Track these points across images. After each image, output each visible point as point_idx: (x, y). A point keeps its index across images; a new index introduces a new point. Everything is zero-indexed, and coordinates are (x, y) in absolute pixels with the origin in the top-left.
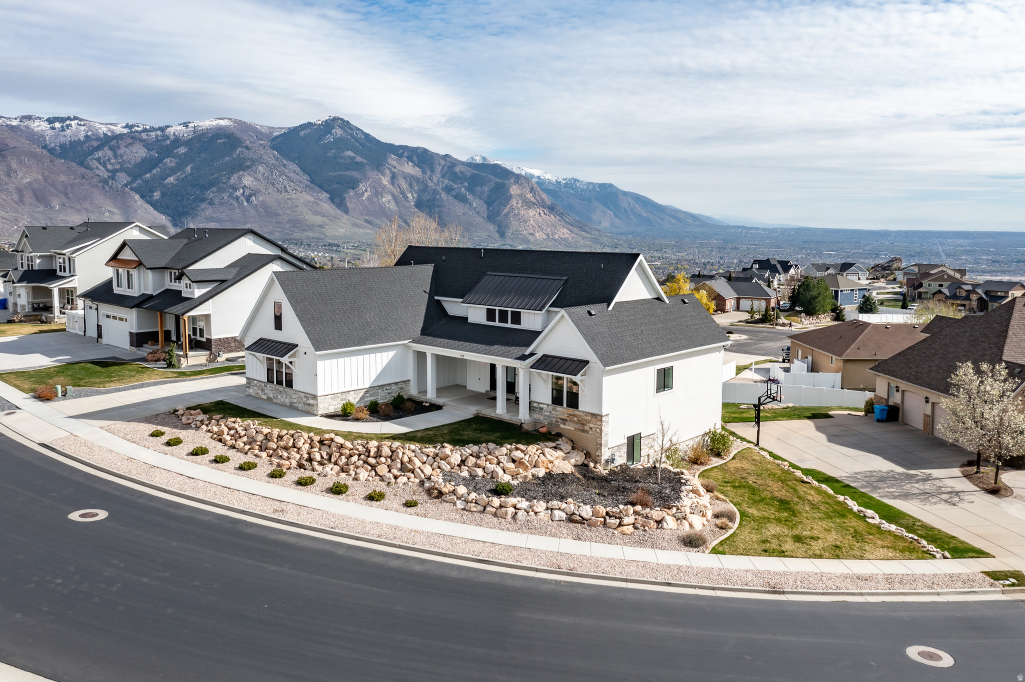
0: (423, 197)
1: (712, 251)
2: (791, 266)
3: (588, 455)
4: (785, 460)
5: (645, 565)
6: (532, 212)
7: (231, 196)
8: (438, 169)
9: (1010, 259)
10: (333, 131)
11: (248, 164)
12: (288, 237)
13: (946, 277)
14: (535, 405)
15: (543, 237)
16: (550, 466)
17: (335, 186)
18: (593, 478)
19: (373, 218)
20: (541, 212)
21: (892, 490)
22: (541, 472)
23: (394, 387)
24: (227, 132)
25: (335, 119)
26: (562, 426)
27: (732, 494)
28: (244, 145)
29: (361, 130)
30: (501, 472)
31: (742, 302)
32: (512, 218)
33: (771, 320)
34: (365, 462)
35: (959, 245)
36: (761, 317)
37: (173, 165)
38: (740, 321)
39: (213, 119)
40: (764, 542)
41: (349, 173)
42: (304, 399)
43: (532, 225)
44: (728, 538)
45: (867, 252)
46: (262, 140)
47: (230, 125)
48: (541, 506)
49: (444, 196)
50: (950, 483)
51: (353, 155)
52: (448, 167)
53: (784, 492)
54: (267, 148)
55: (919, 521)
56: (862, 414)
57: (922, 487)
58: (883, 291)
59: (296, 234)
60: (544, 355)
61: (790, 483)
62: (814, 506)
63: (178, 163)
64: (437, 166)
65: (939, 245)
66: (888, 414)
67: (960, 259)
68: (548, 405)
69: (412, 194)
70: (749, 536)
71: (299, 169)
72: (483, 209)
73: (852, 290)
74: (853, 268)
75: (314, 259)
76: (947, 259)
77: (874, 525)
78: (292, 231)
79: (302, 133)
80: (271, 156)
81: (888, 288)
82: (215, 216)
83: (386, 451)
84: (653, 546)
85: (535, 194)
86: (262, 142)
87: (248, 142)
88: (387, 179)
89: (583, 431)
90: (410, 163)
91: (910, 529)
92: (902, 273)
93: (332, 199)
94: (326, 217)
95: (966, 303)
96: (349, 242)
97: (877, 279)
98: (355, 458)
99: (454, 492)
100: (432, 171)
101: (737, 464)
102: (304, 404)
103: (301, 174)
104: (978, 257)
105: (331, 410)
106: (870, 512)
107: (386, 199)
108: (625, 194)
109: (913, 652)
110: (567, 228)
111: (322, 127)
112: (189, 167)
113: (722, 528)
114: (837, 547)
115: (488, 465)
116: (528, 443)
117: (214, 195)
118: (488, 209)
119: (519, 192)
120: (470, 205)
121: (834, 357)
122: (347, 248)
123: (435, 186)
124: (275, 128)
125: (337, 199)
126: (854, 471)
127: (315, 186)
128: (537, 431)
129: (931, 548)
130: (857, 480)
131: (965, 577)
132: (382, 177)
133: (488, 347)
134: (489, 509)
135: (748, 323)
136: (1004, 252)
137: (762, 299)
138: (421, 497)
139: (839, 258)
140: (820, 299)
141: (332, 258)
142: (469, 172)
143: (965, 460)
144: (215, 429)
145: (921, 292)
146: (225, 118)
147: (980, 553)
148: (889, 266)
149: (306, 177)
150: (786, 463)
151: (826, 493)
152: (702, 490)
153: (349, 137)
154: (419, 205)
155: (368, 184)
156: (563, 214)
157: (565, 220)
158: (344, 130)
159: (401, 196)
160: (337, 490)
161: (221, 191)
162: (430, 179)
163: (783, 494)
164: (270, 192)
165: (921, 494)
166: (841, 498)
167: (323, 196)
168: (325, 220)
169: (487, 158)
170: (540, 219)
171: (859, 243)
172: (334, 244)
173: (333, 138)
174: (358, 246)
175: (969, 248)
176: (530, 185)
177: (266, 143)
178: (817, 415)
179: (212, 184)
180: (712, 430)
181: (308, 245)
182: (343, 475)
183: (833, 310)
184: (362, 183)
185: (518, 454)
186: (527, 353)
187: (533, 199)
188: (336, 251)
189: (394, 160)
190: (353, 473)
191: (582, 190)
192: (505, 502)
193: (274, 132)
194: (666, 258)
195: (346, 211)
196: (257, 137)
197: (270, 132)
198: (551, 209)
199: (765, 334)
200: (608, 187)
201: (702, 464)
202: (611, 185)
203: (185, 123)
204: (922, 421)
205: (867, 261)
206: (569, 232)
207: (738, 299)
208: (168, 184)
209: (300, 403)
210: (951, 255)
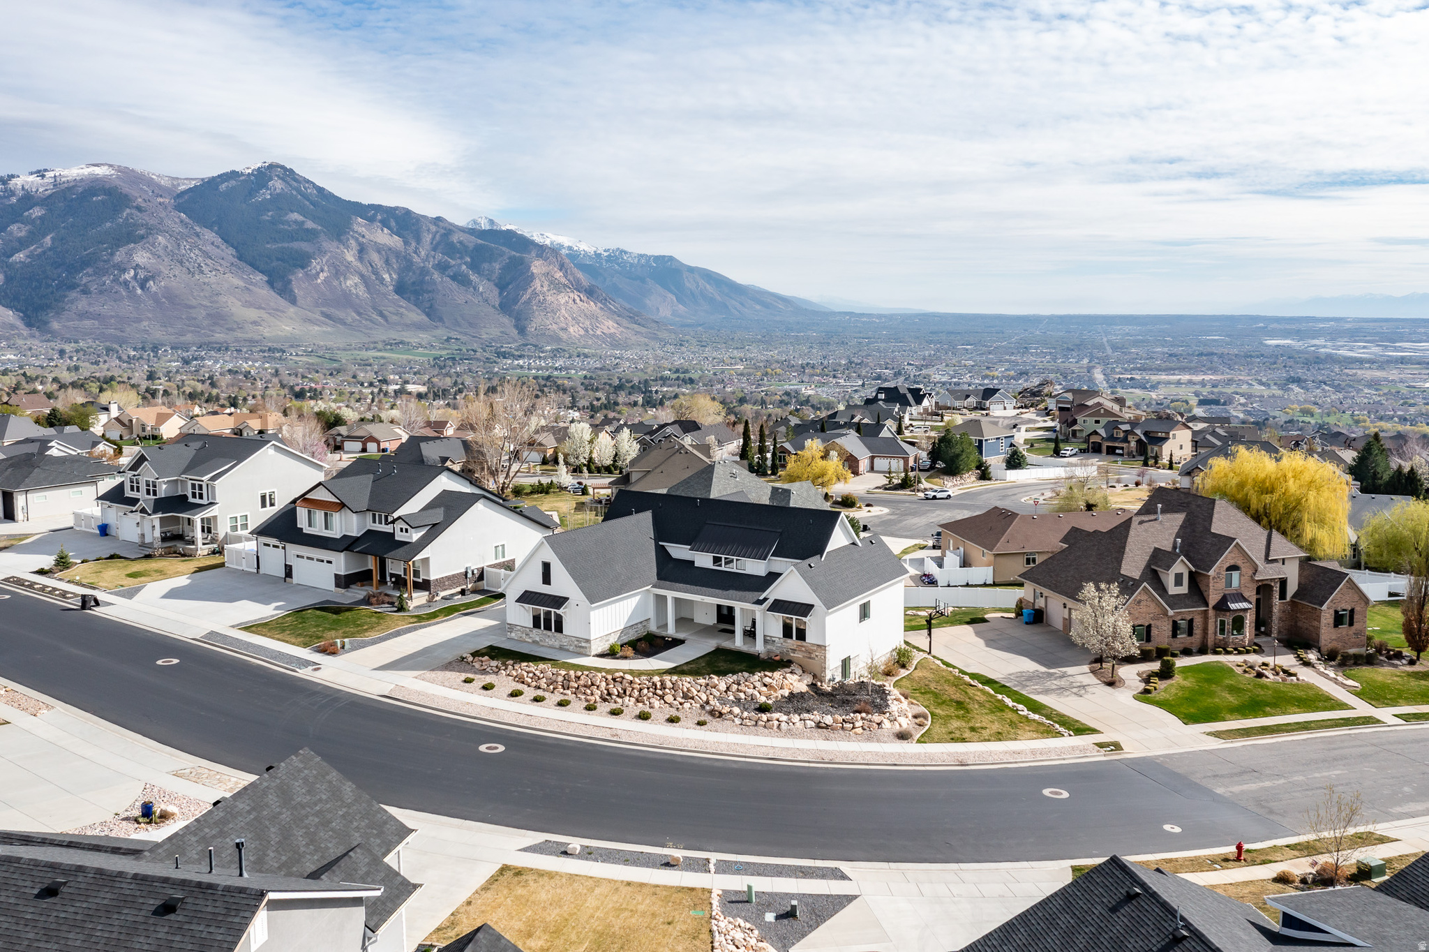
0: (407, 279)
1: (811, 347)
2: (924, 395)
3: (815, 676)
4: (954, 667)
5: (877, 754)
6: (563, 298)
7: (116, 280)
8: (427, 238)
9: (1190, 351)
10: (270, 184)
11: (142, 232)
12: (206, 340)
13: (1102, 411)
14: (768, 638)
15: (580, 333)
16: (791, 687)
17: (275, 264)
18: (823, 694)
19: (333, 310)
20: (576, 297)
21: (1036, 687)
22: (786, 693)
23: (639, 626)
24: (107, 186)
25: (272, 167)
26: (792, 655)
27: (921, 699)
28: (134, 204)
29: (312, 182)
30: (758, 695)
31: (876, 460)
32: (535, 307)
33: (912, 486)
34: (655, 694)
36: (900, 481)
37: (23, 234)
38: (877, 488)
39: (83, 166)
40: (950, 733)
41: (295, 245)
42: (576, 643)
43: (564, 316)
44: (926, 732)
45: (1013, 345)
46: (161, 196)
47: (111, 175)
48: (796, 718)
49: (436, 276)
50: (1080, 678)
51: (301, 218)
52: (441, 236)
53: (958, 695)
54: (170, 209)
55: (1055, 710)
56: (1012, 615)
57: (1059, 684)
58: (1032, 426)
59: (218, 335)
60: (775, 600)
61: (961, 687)
62: (981, 705)
63: (30, 232)
64: (425, 234)
65: (1103, 334)
66: (1034, 617)
68: (780, 638)
69: (390, 275)
70: (939, 730)
71: (220, 240)
72: (494, 296)
73: (998, 439)
74: (997, 395)
75: (250, 372)
76: (1113, 352)
77: (1024, 716)
78: (212, 331)
79: (223, 187)
80: (175, 221)
81: (1038, 422)
82: (91, 310)
83: (669, 685)
84: (878, 741)
85: (566, 272)
86: (161, 200)
87: (140, 200)
88: (352, 253)
89: (810, 658)
90: (385, 229)
91: (1048, 717)
92: (1054, 400)
93: (271, 283)
94: (264, 309)
95: (1125, 445)
96: (299, 346)
97: (1026, 407)
98: (645, 691)
99: (731, 712)
100: (418, 240)
101: (918, 674)
102: (576, 646)
103: (224, 247)
104: (1151, 350)
105: (599, 651)
106: (1020, 707)
107: (352, 282)
108: (692, 270)
109: (1046, 792)
110: (612, 319)
111: (252, 178)
112: (49, 237)
113: (920, 725)
114: (999, 733)
115: (748, 690)
116: (773, 670)
117: (90, 279)
118: (500, 294)
119: (544, 270)
120: (475, 289)
121: (985, 551)
122: (297, 355)
123: (424, 262)
124: (181, 179)
125: (280, 282)
126: (1008, 673)
127: (244, 265)
128: (771, 658)
129: (1062, 729)
130: (1010, 680)
131: (1082, 748)
132: (346, 251)
133: (725, 592)
134: (760, 723)
135: (886, 489)
136: (1183, 341)
137: (899, 457)
138: (708, 718)
139: (977, 355)
140: (964, 457)
141: (277, 371)
142: (472, 241)
143: (1092, 658)
144: (514, 673)
145: (1075, 430)
146: (102, 164)
147: (1093, 731)
148: (1040, 391)
149: (231, 251)
150: (957, 670)
151: (989, 693)
152: (902, 698)
153: (294, 193)
154: (400, 289)
155: (324, 260)
156: (606, 300)
157: (610, 309)
158: (288, 183)
159: (374, 277)
160: (643, 717)
161: (101, 272)
162: (415, 252)
163: (958, 696)
164: (177, 273)
165: (1057, 689)
166: (1000, 697)
167: (258, 278)
168: (263, 314)
169: (496, 220)
170: (575, 307)
171: (1003, 333)
172: (277, 349)
173: (270, 194)
174: (312, 351)
175: (1140, 337)
176: (559, 259)
177: (167, 201)
178: (975, 619)
179: (85, 263)
180: (899, 647)
181: (236, 350)
182: (640, 705)
183: (978, 468)
184: (315, 259)
185: (767, 680)
186: (761, 598)
187: (563, 280)
188: (280, 359)
189: (362, 226)
190: (648, 703)
191: (632, 265)
192: (771, 717)
193: (179, 185)
194: (751, 359)
195: (293, 301)
196: (153, 192)
197: (173, 185)
198: (590, 293)
199: (907, 505)
200: (668, 262)
201: (893, 675)
202: (671, 258)
203: (39, 172)
204: (1062, 624)
205: (1013, 358)
206: (616, 325)
207: (872, 458)
208: (16, 263)
209: (571, 645)
210: (1118, 348)
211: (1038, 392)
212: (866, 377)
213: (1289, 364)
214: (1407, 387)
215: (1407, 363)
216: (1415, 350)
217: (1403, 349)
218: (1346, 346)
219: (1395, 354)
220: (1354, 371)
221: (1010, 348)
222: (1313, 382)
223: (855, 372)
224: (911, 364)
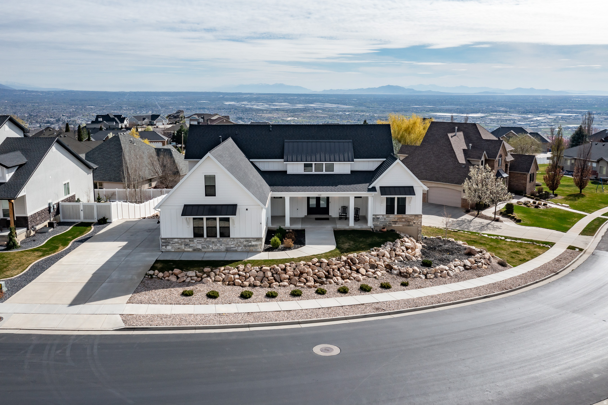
2: (124, 118)
9: (195, 107)
14: (376, 217)
35: (166, 100)
42: (245, 243)
60: (382, 187)
65: (155, 100)
67: (169, 108)
68: (383, 215)
74: (159, 118)
76: (162, 108)
89: (409, 225)
97: (173, 123)
99: (414, 271)
104: (178, 107)
106: (500, 238)
128: (381, 231)
129: (542, 245)
136: (191, 103)
137: (160, 141)
138: (403, 279)
139: (97, 110)
160: (364, 289)
171: (108, 100)
175: (172, 102)
210: (164, 106)
211: (177, 116)
212: (41, 122)
213: (236, 112)
214: (281, 120)
215: (279, 111)
216: (281, 106)
217: (276, 106)
218: (255, 104)
219: (274, 107)
220: (261, 114)
221: (113, 107)
222: (247, 119)
223: (34, 120)
224: (64, 116)
